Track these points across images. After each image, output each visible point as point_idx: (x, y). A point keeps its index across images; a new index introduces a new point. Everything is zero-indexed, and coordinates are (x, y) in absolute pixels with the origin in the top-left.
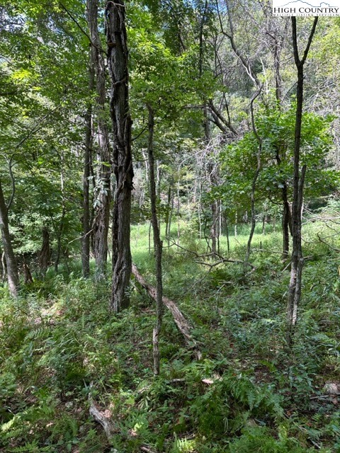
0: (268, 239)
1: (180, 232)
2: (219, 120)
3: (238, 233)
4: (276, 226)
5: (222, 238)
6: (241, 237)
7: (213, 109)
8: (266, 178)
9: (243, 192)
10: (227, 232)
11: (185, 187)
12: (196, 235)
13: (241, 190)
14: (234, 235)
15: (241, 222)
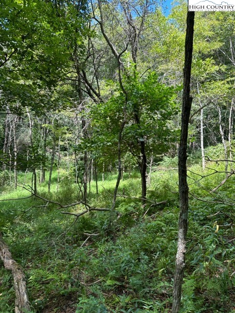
0: (125, 183)
1: (60, 178)
2: (91, 91)
3: (105, 179)
4: (131, 174)
5: (93, 183)
6: (107, 181)
7: (87, 82)
8: (129, 133)
9: (110, 143)
10: (96, 178)
11: (65, 144)
12: (74, 180)
13: (108, 142)
14: (101, 180)
15: (107, 171)
